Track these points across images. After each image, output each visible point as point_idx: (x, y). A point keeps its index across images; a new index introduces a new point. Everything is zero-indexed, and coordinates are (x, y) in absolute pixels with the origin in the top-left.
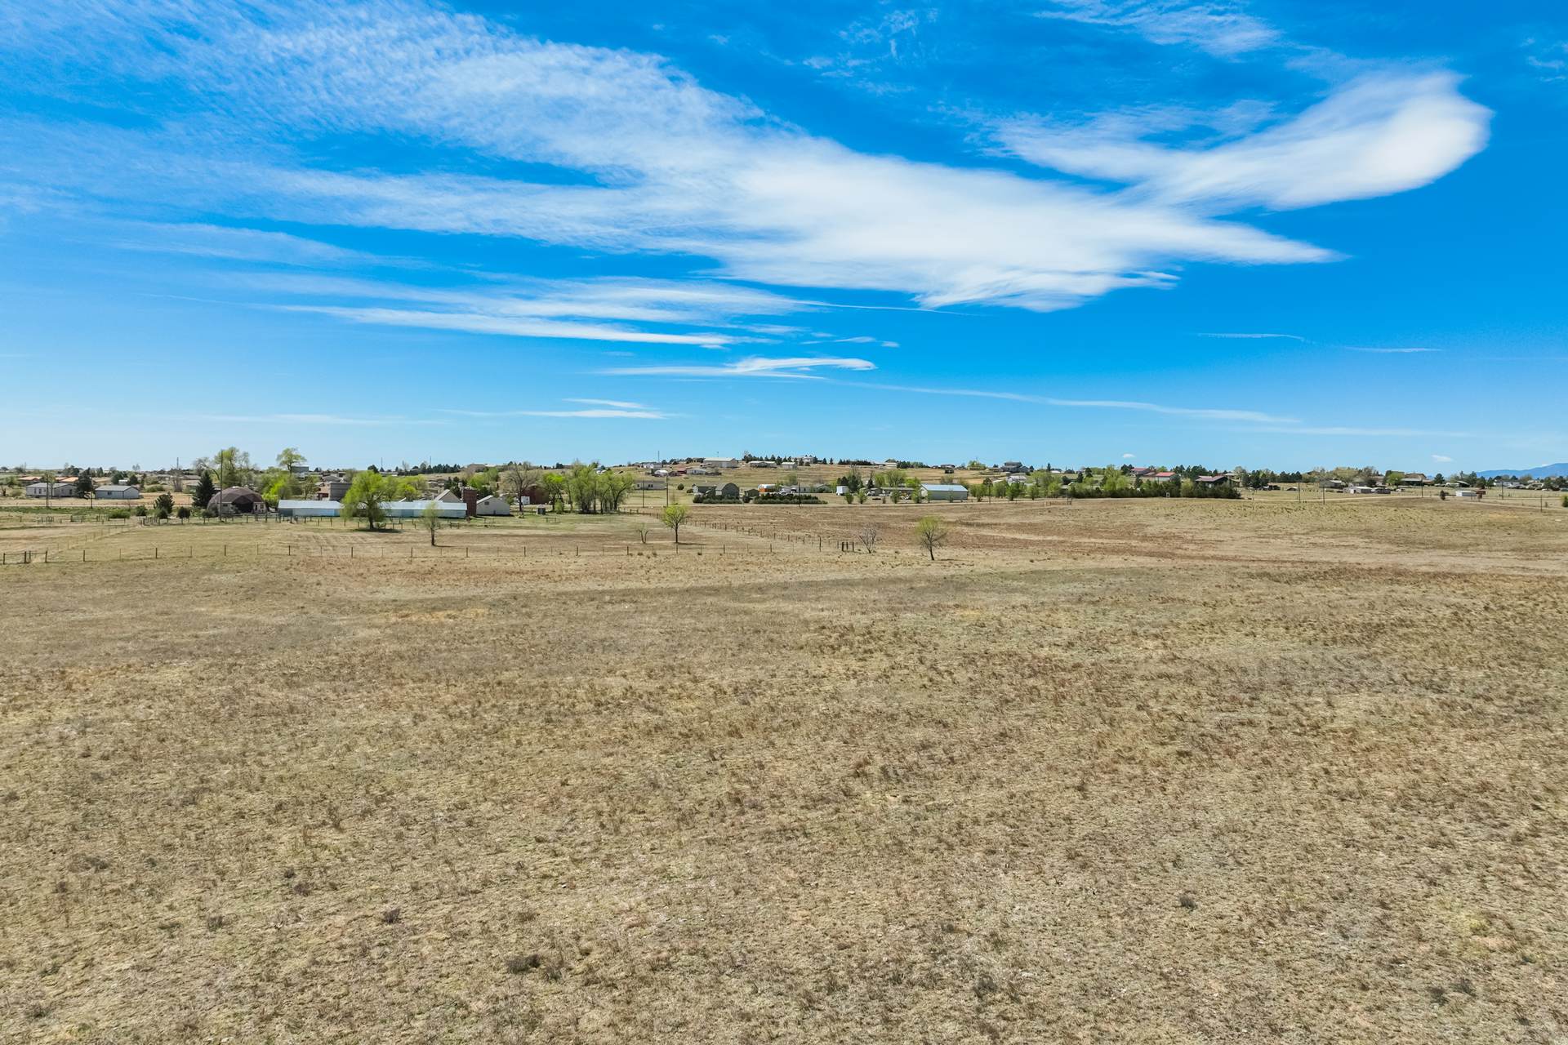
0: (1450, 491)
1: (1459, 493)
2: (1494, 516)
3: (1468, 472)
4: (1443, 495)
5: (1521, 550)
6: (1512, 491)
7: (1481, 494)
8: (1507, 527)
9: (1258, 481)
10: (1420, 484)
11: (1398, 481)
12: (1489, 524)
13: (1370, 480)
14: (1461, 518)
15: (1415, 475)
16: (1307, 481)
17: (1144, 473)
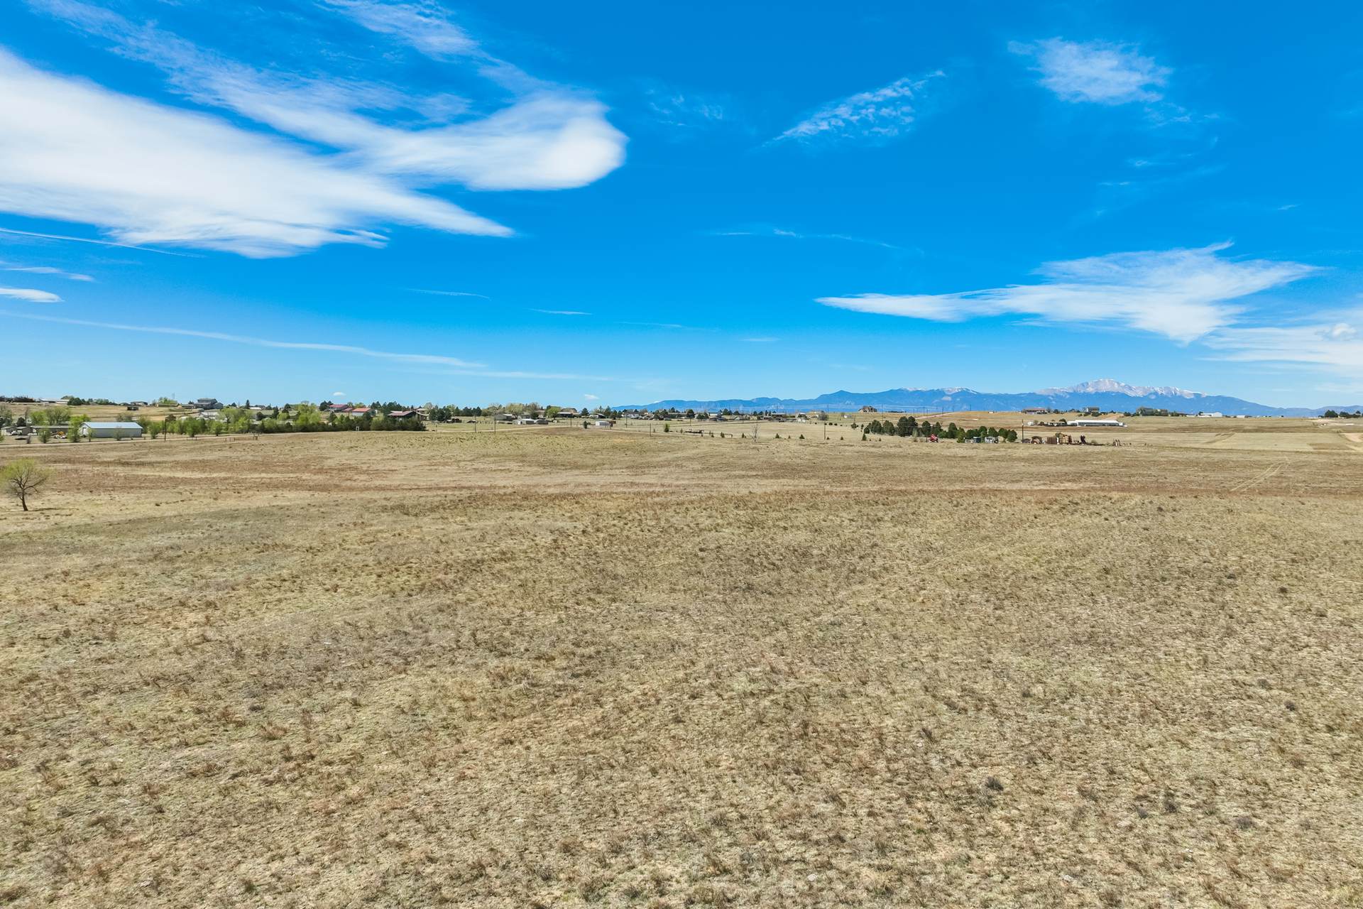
0: (592, 421)
1: (598, 423)
2: (617, 441)
3: (605, 408)
4: (586, 425)
5: (633, 467)
6: (633, 421)
7: (612, 424)
8: (625, 449)
9: (442, 416)
10: (571, 416)
11: (556, 414)
12: (614, 447)
13: (534, 413)
14: (595, 443)
15: (568, 410)
16: (485, 415)
17: (341, 409)
